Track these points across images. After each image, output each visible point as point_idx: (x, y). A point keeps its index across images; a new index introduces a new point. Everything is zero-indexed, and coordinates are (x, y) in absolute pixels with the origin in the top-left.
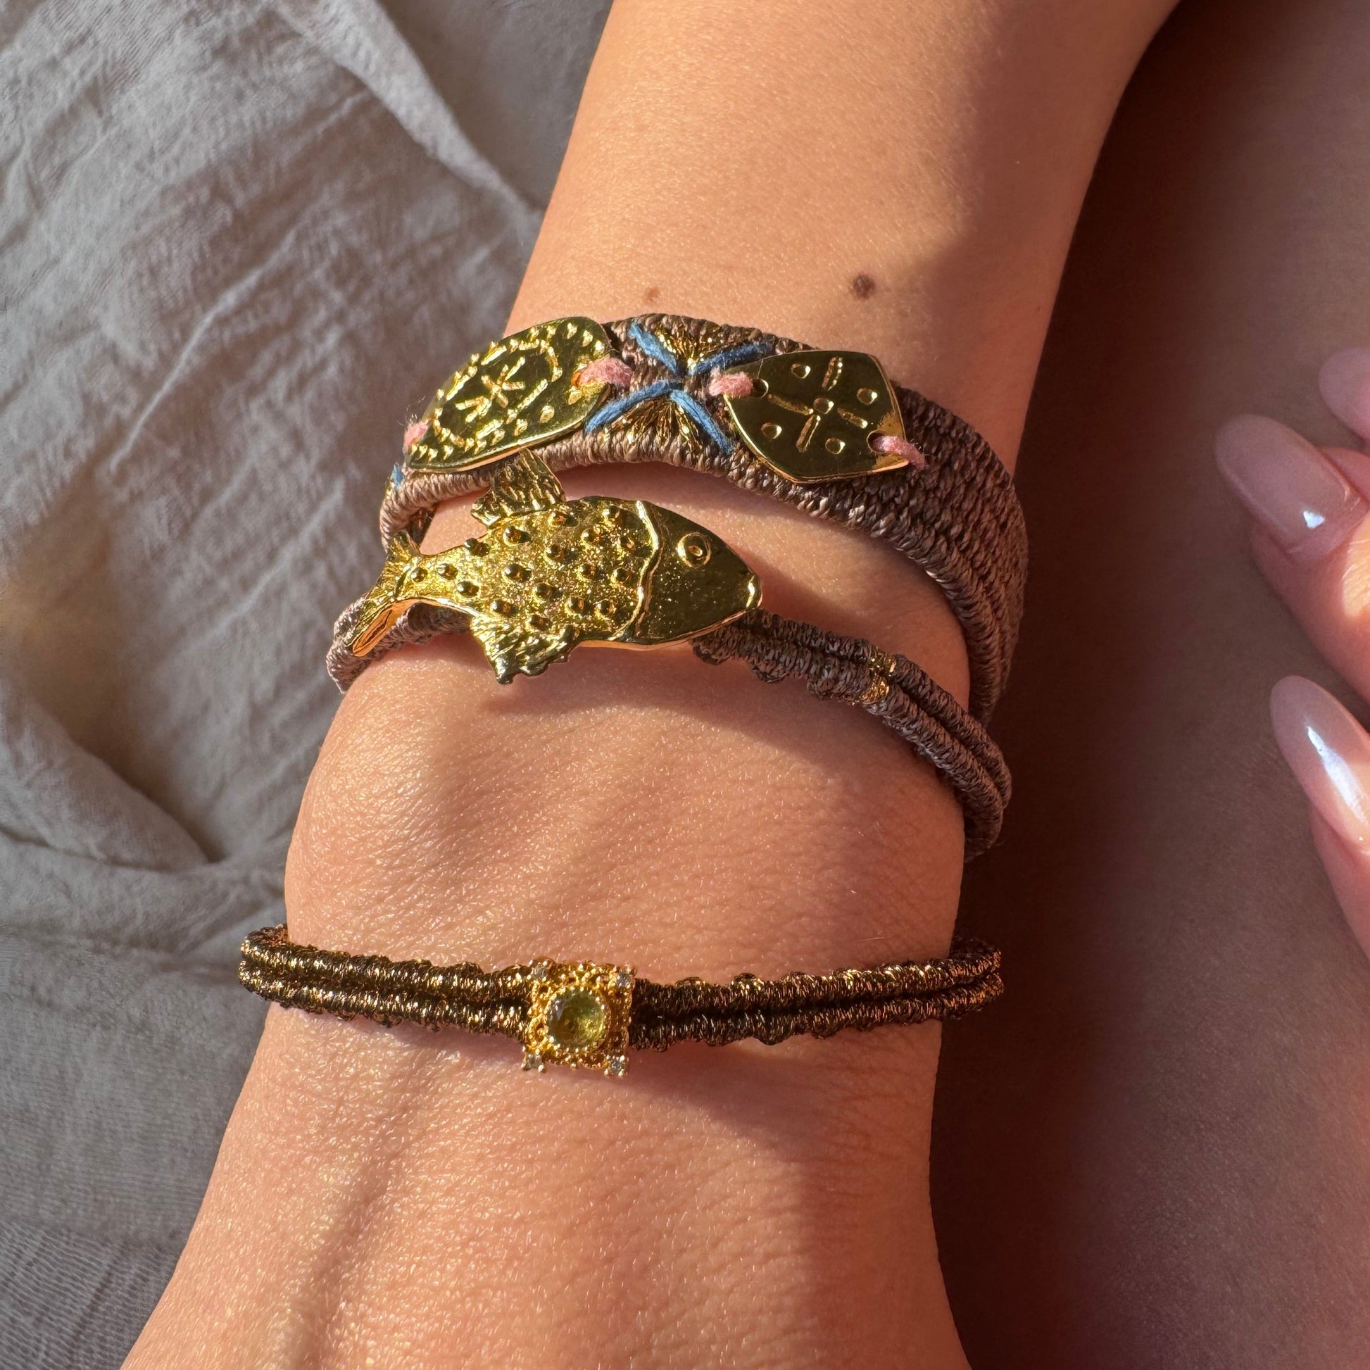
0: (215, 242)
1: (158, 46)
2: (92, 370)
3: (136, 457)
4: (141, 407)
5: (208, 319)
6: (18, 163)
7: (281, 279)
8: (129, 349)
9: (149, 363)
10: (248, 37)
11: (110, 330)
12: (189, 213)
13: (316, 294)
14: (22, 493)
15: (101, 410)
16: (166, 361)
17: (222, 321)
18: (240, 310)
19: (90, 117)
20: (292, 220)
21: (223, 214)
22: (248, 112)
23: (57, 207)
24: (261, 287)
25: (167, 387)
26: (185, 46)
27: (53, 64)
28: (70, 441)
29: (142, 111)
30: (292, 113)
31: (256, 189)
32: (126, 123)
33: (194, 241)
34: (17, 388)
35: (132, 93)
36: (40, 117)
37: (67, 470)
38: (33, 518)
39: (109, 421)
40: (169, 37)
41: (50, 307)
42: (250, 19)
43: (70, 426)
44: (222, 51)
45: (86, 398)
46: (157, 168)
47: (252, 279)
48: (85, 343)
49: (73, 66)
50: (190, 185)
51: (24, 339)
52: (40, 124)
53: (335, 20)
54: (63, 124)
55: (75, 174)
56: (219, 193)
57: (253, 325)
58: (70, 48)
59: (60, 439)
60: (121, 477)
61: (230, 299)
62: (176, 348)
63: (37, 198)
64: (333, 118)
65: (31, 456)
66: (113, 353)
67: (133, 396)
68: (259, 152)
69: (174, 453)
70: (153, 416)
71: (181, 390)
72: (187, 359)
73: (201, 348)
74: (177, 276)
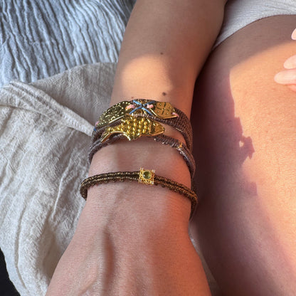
0: (57, 164)
1: (30, 134)
2: (41, 198)
3: (57, 213)
4: (54, 202)
5: (62, 180)
6: (8, 165)
7: (72, 168)
8: (47, 191)
9: (53, 192)
10: (48, 127)
11: (41, 189)
12: (50, 161)
13: (80, 169)
14: (34, 230)
15: (46, 206)
16: (56, 191)
17: (65, 179)
18: (67, 176)
19: (20, 152)
20: (70, 157)
21: (57, 159)
22: (54, 139)
23: (19, 171)
24: (70, 171)
25: (59, 196)
26: (36, 132)
27: (9, 145)
28: (41, 215)
29: (31, 147)
30: (63, 137)
31: (61, 153)
32: (29, 150)
33: (53, 166)
34: (24, 209)
35: (27, 145)
36: (10, 155)
37: (43, 221)
38: (38, 235)
39: (49, 208)
40: (32, 131)
41: (25, 191)
42: (47, 123)
43: (40, 212)
44: (44, 130)
45: (42, 204)
46: (40, 155)
47: (67, 169)
48: (37, 194)
49: (13, 144)
50: (48, 156)
51: (23, 199)
52: (10, 156)
53: (67, 118)
54: (15, 155)
55: (21, 163)
56: (54, 155)
57: (71, 178)
58: (11, 141)
59: (39, 215)
60: (55, 219)
61: (64, 175)
62: (57, 188)
63: (14, 171)
64: (70, 136)
65: (34, 221)
66: (44, 193)
67: (52, 200)
68: (59, 145)
69: (65, 209)
70: (58, 203)
71: (62, 196)
72: (61, 189)
73: (63, 185)
74: (52, 173)
